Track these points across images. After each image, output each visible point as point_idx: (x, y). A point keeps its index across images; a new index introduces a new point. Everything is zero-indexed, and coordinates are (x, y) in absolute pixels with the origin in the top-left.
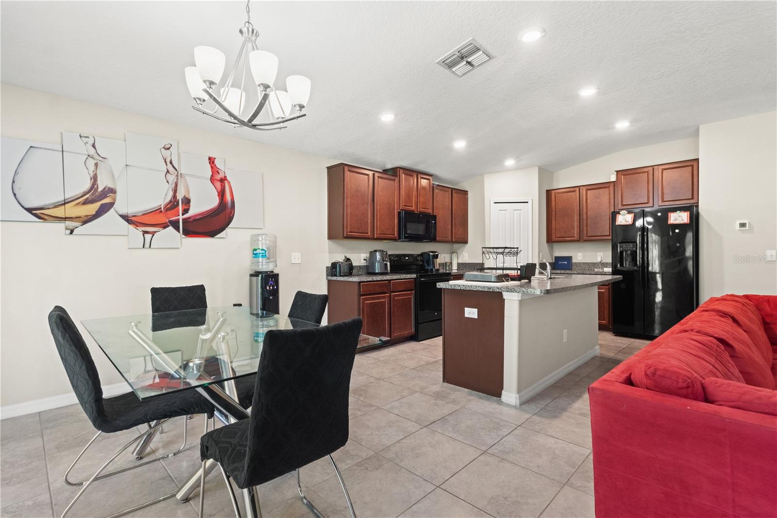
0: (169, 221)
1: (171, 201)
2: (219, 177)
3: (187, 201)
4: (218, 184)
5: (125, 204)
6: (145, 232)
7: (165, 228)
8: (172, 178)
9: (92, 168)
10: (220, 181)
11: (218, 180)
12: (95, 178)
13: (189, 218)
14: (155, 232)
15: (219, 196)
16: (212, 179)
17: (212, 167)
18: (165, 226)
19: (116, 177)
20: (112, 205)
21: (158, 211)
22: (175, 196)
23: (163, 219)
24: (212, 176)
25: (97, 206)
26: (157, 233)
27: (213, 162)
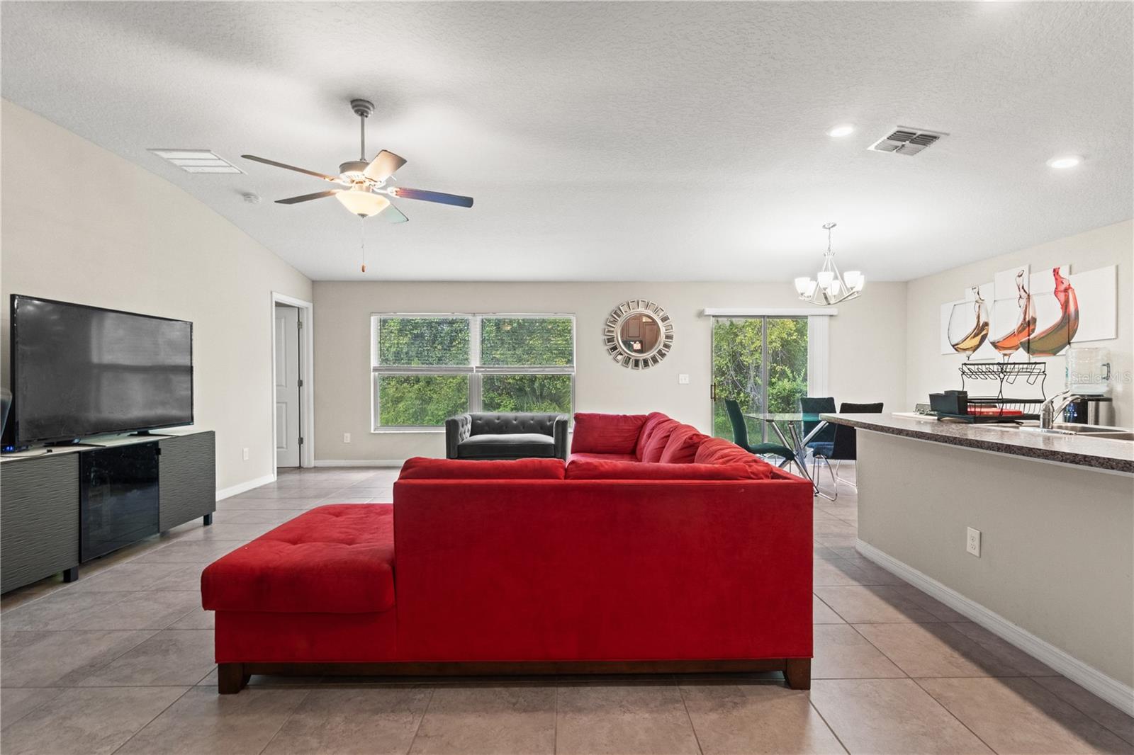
0: (1021, 343)
1: (1022, 324)
2: (1062, 287)
3: (1034, 320)
4: (1062, 296)
5: (994, 334)
6: (1005, 355)
7: (1017, 349)
8: (1023, 302)
9: (977, 310)
10: (1063, 291)
11: (1061, 291)
12: (979, 317)
13: (1035, 338)
14: (1010, 354)
15: (1062, 308)
16: (1056, 293)
17: (1056, 279)
18: (1017, 348)
19: (989, 311)
20: (986, 335)
21: (1013, 335)
22: (1025, 319)
23: (1016, 341)
24: (1056, 288)
25: (980, 337)
26: (1012, 356)
27: (1058, 273)
